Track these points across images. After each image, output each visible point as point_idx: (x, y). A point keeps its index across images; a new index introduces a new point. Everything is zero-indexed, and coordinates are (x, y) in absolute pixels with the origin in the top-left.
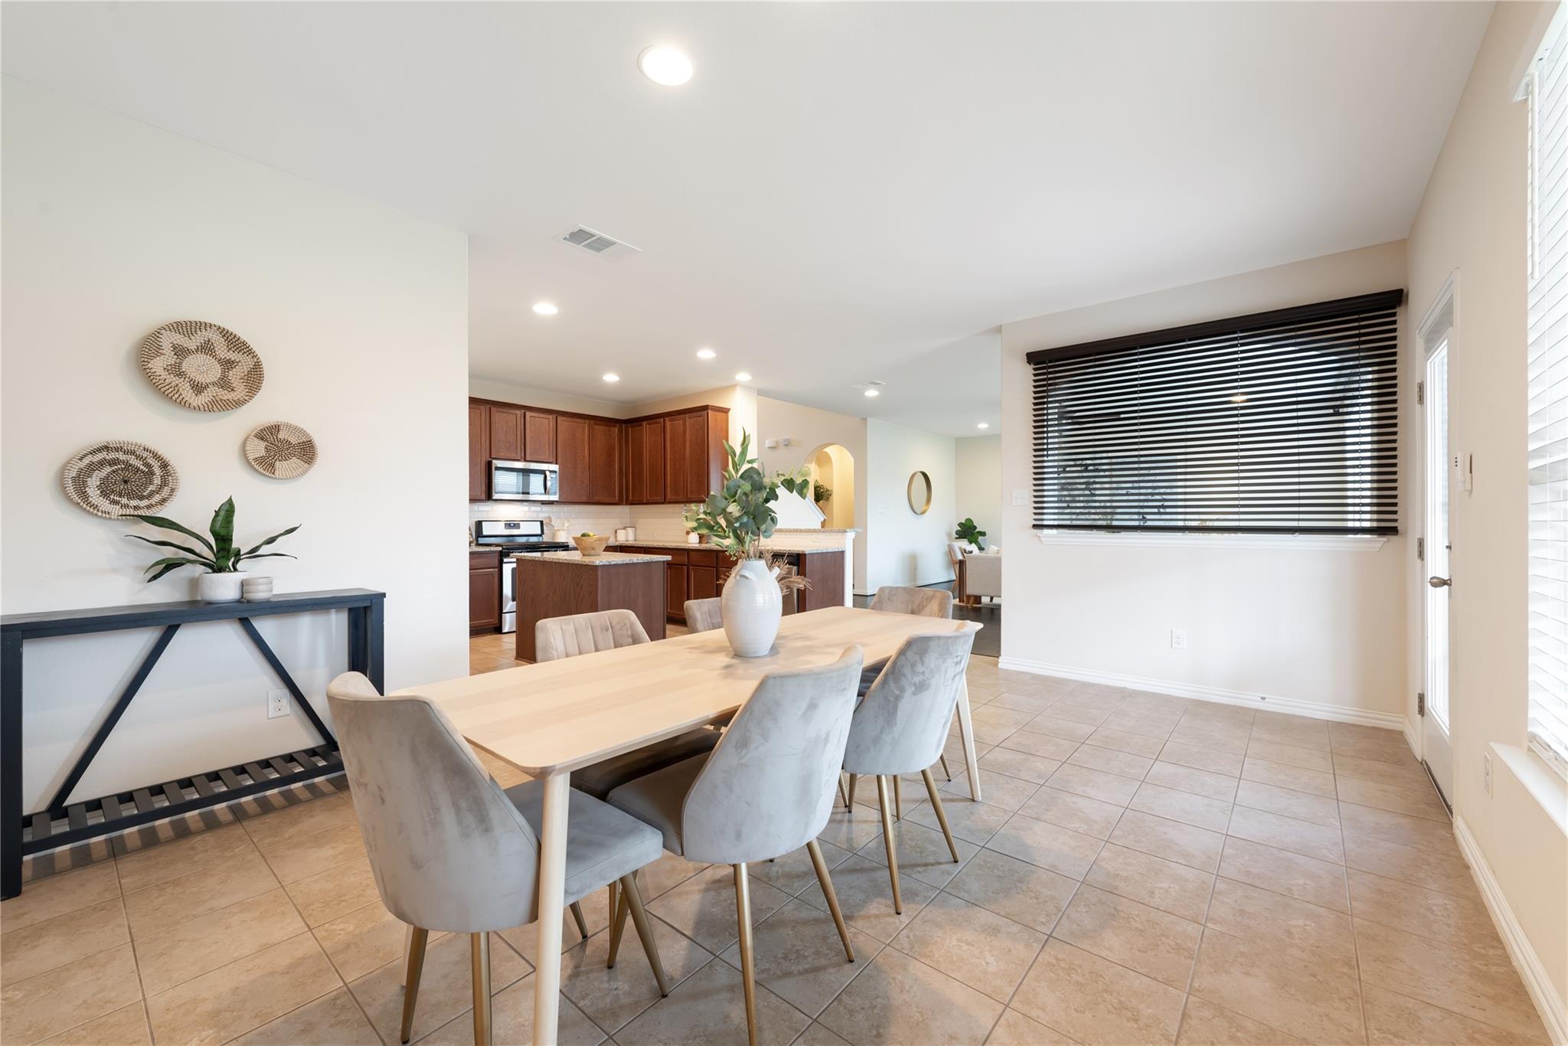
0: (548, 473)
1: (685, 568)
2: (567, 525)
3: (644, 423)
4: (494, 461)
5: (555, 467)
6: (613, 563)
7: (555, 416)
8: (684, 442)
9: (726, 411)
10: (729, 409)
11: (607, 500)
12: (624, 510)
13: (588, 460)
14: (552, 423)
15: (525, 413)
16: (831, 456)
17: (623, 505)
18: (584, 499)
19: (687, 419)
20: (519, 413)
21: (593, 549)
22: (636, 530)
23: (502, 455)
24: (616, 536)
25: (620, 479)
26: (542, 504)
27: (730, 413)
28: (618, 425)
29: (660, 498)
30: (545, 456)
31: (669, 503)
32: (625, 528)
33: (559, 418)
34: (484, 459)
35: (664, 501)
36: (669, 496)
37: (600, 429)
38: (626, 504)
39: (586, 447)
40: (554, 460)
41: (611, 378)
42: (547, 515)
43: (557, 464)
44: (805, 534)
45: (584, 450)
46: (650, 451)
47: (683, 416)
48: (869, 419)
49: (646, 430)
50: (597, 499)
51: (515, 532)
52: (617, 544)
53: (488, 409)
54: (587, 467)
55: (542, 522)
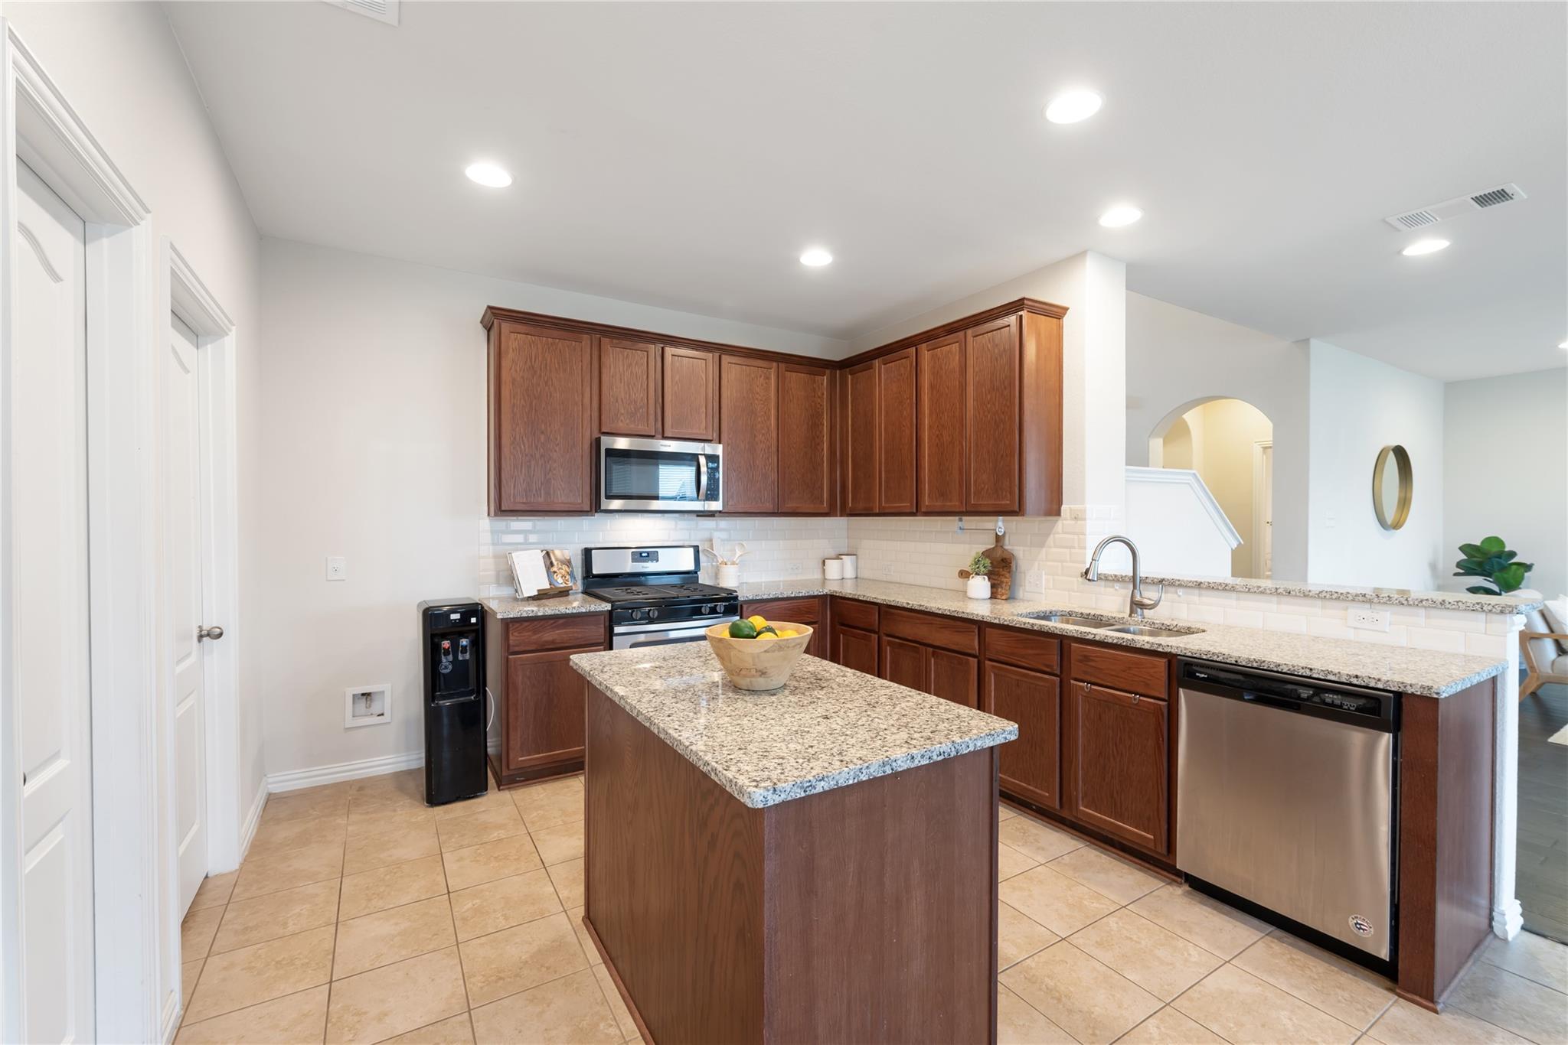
0: (702, 460)
1: (974, 661)
2: (738, 553)
3: (876, 362)
4: (603, 438)
5: (718, 450)
6: (820, 787)
7: (717, 355)
8: (963, 387)
9: (1056, 313)
10: (1066, 309)
11: (811, 508)
12: (838, 524)
13: (774, 435)
14: (712, 369)
15: (663, 348)
16: (1191, 427)
17: (836, 516)
18: (769, 507)
19: (970, 339)
20: (654, 349)
21: (763, 673)
22: (857, 559)
23: (622, 426)
24: (824, 570)
25: (832, 471)
26: (698, 516)
27: (1066, 320)
28: (828, 372)
29: (906, 505)
30: (700, 429)
31: (928, 514)
32: (838, 557)
33: (723, 357)
34: (588, 434)
35: (916, 511)
36: (926, 501)
37: (796, 379)
38: (841, 516)
39: (773, 412)
40: (716, 435)
41: (816, 258)
42: (706, 535)
43: (720, 443)
44: (1319, 602)
45: (769, 418)
46: (887, 413)
47: (961, 334)
48: (1314, 343)
49: (883, 377)
50: (790, 505)
51: (650, 567)
52: (826, 591)
53: (596, 343)
54: (774, 449)
55: (696, 549)
